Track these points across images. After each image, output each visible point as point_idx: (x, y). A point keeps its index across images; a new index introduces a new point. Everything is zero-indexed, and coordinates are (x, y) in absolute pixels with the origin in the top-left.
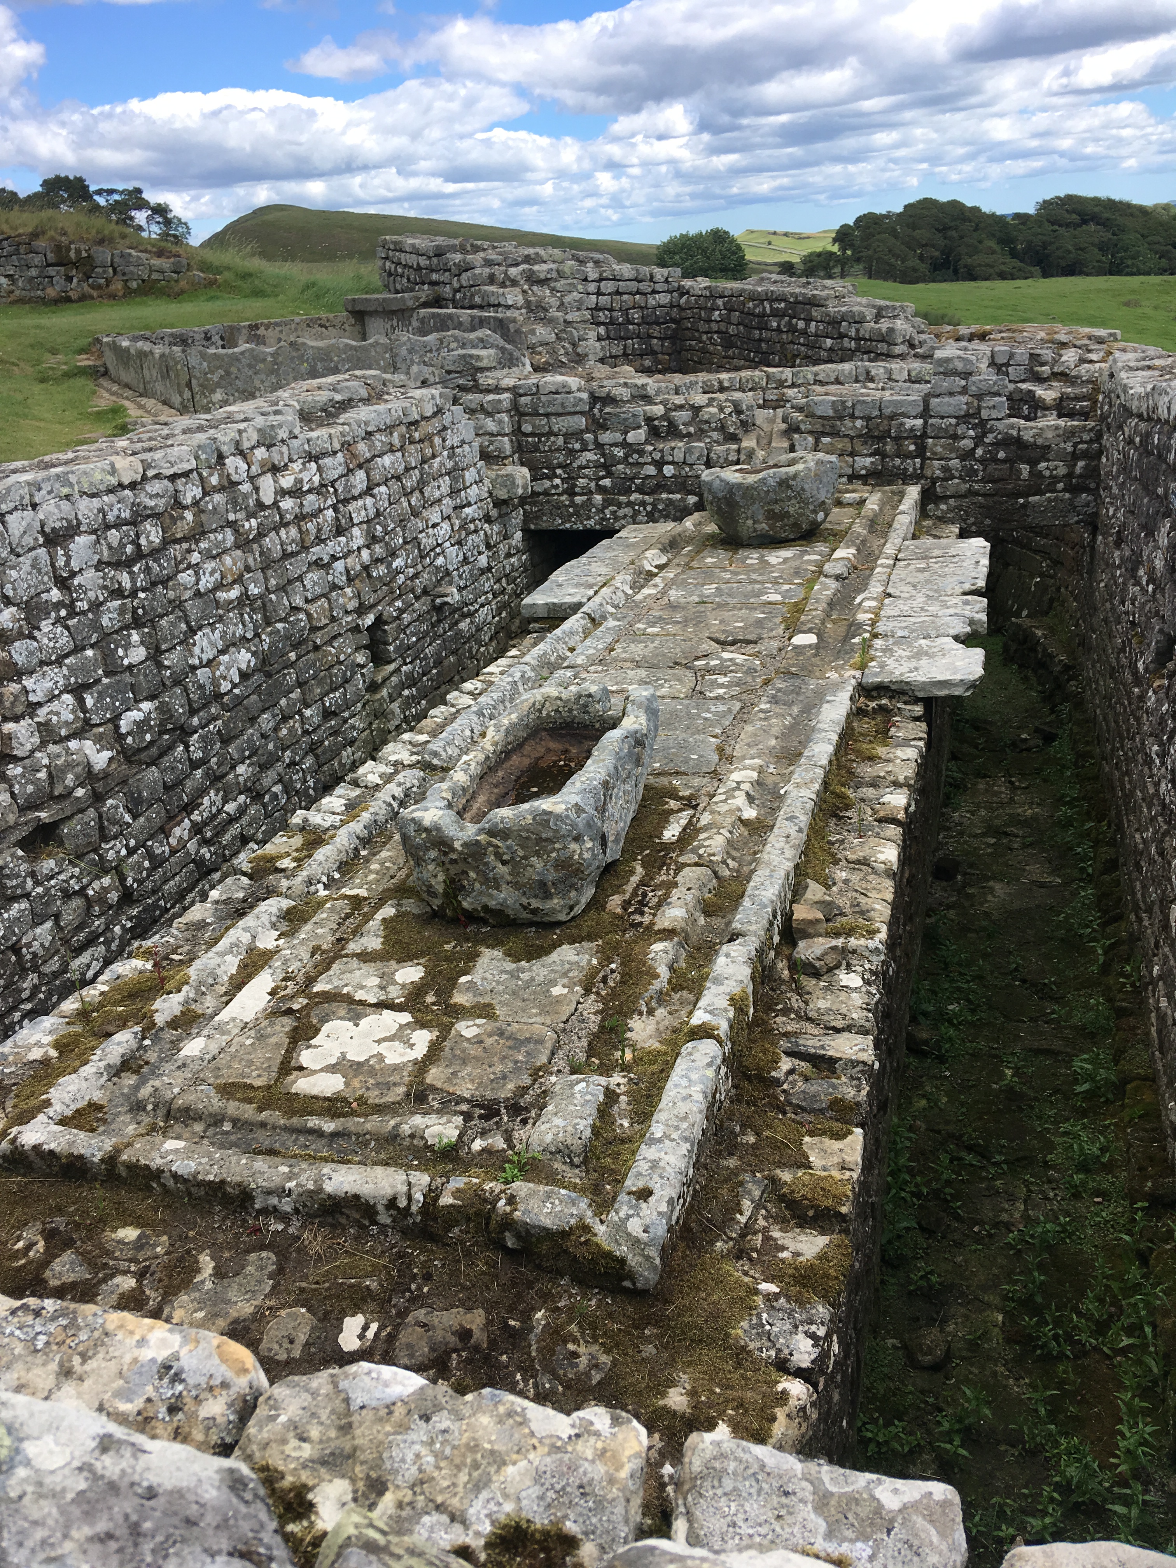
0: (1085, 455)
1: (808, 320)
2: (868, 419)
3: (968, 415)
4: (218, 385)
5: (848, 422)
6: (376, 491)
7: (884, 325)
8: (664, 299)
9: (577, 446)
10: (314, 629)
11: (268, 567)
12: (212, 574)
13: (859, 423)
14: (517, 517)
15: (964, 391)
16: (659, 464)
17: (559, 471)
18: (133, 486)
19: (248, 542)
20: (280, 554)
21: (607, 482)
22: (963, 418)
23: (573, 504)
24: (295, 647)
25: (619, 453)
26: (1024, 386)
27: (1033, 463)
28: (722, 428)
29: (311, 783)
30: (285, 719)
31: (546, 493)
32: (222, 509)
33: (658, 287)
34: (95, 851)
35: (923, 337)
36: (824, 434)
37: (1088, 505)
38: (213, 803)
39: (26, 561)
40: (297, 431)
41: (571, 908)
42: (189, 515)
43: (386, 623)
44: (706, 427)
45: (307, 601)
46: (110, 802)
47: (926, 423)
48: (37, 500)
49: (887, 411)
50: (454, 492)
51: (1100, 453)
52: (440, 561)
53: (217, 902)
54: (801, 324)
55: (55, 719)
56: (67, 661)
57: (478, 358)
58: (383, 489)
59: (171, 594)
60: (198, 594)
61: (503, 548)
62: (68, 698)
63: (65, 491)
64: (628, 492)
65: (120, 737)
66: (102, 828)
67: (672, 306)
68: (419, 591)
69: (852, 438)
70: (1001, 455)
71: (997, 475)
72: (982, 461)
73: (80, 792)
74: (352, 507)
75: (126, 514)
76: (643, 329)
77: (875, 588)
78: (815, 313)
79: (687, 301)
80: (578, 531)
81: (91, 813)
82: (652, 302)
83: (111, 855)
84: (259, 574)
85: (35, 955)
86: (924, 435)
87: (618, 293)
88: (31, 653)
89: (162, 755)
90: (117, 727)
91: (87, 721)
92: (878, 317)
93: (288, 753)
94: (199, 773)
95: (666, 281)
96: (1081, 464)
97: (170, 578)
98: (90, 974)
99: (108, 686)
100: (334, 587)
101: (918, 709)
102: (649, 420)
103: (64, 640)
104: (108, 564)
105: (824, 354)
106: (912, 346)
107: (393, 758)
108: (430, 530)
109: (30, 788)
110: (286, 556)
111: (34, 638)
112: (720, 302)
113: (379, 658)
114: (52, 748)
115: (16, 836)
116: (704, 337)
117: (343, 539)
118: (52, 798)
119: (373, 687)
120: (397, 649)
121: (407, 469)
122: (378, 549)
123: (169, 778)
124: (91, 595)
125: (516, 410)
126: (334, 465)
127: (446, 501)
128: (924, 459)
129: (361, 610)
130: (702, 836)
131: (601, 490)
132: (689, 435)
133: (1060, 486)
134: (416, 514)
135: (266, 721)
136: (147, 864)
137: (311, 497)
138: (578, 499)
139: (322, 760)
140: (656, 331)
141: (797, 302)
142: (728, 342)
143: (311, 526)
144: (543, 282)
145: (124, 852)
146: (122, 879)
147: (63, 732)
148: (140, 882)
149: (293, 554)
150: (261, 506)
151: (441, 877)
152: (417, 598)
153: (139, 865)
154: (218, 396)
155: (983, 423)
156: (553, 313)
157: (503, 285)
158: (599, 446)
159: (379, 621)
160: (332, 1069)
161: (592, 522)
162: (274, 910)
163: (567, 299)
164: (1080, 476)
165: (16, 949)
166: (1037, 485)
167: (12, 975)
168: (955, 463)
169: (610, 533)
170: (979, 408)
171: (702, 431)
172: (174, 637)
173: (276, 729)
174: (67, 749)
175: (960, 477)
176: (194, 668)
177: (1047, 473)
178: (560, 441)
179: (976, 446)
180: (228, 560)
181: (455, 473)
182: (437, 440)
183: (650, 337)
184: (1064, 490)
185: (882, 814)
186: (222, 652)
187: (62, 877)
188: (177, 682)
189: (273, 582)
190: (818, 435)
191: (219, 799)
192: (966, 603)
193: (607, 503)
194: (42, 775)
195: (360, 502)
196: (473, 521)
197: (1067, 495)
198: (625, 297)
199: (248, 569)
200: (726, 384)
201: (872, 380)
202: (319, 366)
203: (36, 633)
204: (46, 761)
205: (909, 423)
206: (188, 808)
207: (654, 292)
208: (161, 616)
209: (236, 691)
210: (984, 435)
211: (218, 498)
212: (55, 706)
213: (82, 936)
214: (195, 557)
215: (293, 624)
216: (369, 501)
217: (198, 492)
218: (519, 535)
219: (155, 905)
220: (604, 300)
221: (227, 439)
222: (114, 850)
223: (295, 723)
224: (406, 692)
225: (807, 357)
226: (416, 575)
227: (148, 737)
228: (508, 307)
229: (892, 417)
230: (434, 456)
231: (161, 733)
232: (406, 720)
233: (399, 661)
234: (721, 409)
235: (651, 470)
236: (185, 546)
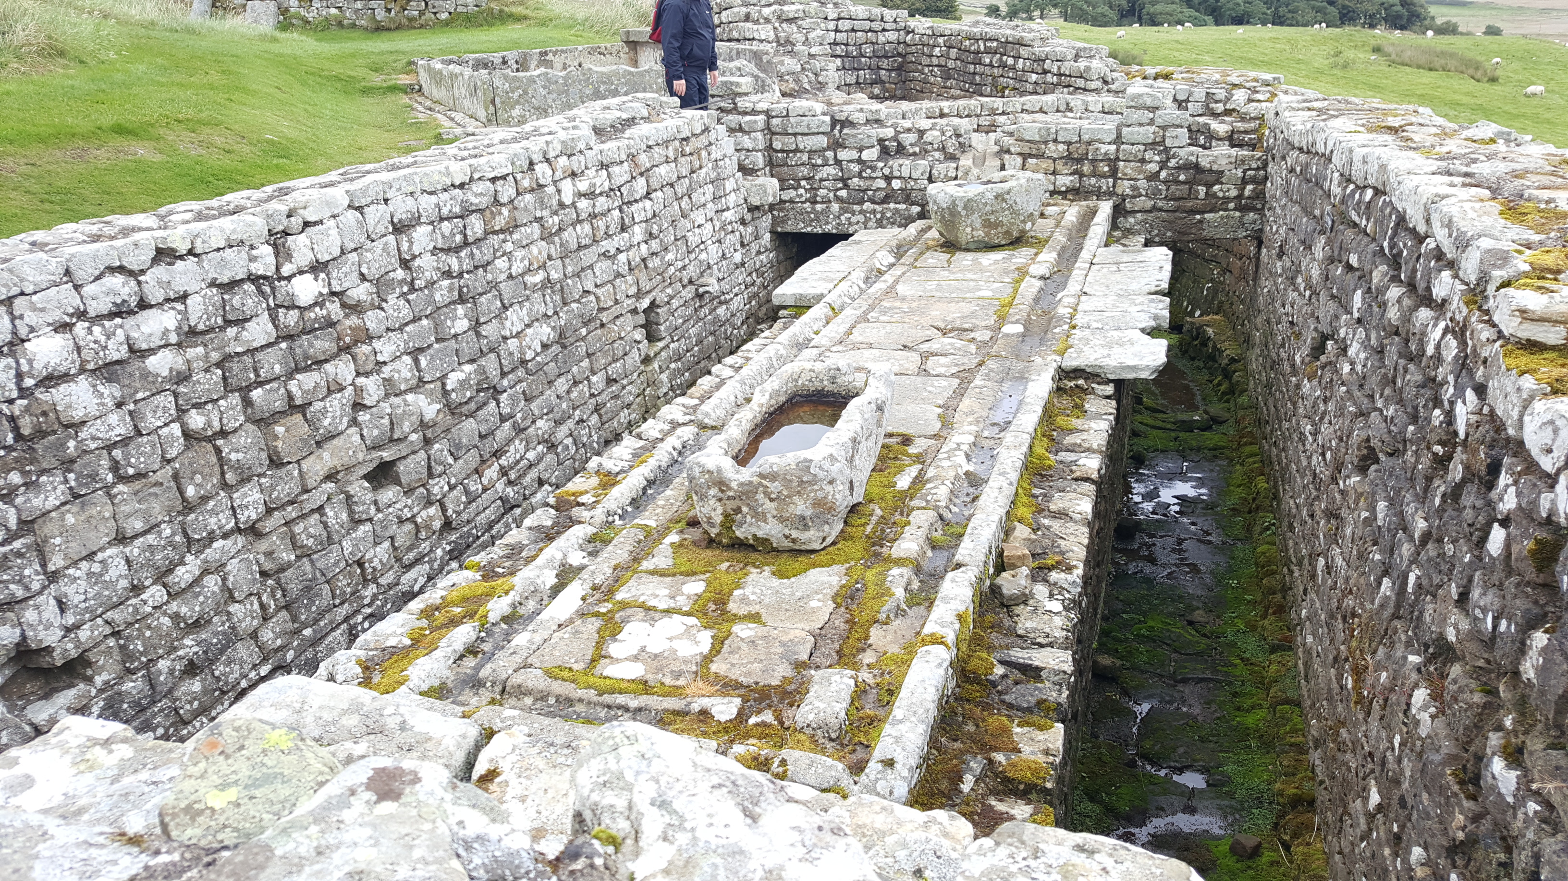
0: (1254, 180)
1: (1017, 58)
2: (1069, 144)
3: (1154, 143)
4: (518, 102)
5: (1051, 145)
6: (653, 196)
7: (1082, 64)
8: (892, 36)
9: (819, 162)
10: (601, 310)
11: (566, 257)
12: (522, 261)
13: (1062, 147)
14: (766, 222)
15: (1152, 122)
16: (888, 179)
17: (803, 183)
18: (462, 186)
19: (551, 235)
20: (576, 246)
21: (843, 193)
22: (1152, 145)
23: (814, 211)
24: (585, 324)
25: (855, 167)
26: (1201, 120)
27: (1209, 186)
28: (943, 149)
29: (595, 438)
30: (576, 383)
31: (791, 201)
32: (531, 207)
33: (888, 26)
34: (423, 485)
35: (1115, 75)
36: (1031, 156)
37: (1254, 222)
38: (517, 451)
39: (379, 244)
40: (592, 144)
41: (824, 539)
42: (505, 211)
43: (658, 306)
44: (929, 147)
45: (596, 286)
46: (437, 446)
47: (1118, 150)
48: (388, 196)
49: (1086, 137)
50: (716, 198)
51: (1266, 178)
52: (703, 256)
53: (530, 529)
54: (1010, 61)
55: (396, 375)
56: (407, 329)
57: (738, 85)
58: (659, 194)
59: (489, 277)
60: (510, 277)
61: (754, 247)
62: (407, 359)
63: (411, 189)
64: (861, 202)
65: (445, 393)
66: (429, 467)
67: (899, 43)
68: (685, 281)
69: (1055, 160)
70: (1182, 177)
71: (1178, 194)
72: (1165, 182)
73: (414, 437)
74: (634, 208)
75: (457, 210)
76: (874, 61)
77: (1073, 287)
78: (1024, 52)
79: (913, 39)
80: (817, 235)
81: (422, 454)
82: (882, 38)
83: (436, 490)
84: (559, 261)
85: (374, 569)
86: (1117, 159)
87: (853, 30)
88: (380, 321)
89: (478, 409)
90: (444, 385)
91: (420, 379)
92: (1077, 57)
93: (577, 412)
94: (507, 425)
95: (895, 21)
96: (1250, 187)
97: (488, 263)
98: (416, 588)
99: (438, 351)
100: (619, 275)
101: (1110, 389)
102: (881, 141)
103: (406, 313)
104: (442, 250)
105: (1030, 87)
106: (1106, 82)
107: (669, 417)
108: (697, 230)
109: (376, 432)
110: (580, 248)
111: (382, 309)
112: (941, 40)
113: (652, 337)
114: (396, 400)
115: (365, 470)
116: (926, 70)
117: (625, 235)
118: (391, 440)
119: (647, 360)
120: (667, 329)
121: (679, 178)
122: (655, 245)
123: (484, 429)
124: (427, 274)
125: (769, 130)
126: (621, 173)
127: (710, 205)
128: (1116, 179)
129: (639, 295)
130: (928, 486)
131: (838, 199)
132: (914, 154)
133: (1232, 205)
134: (684, 216)
135: (562, 385)
136: (464, 499)
137: (602, 199)
138: (819, 207)
139: (605, 419)
140: (884, 63)
141: (1007, 42)
142: (947, 74)
143: (601, 224)
144: (790, 21)
145: (446, 488)
146: (444, 510)
147: (403, 387)
148: (458, 513)
149: (586, 247)
150: (562, 205)
151: (720, 510)
152: (684, 287)
153: (458, 499)
154: (517, 112)
155: (1167, 150)
156: (799, 48)
157: (757, 22)
158: (838, 162)
159: (653, 305)
160: (636, 658)
161: (829, 227)
162: (581, 534)
163: (811, 36)
164: (1249, 198)
165: (360, 564)
166: (1214, 204)
167: (357, 584)
168: (1142, 184)
169: (846, 237)
170: (1164, 137)
171: (926, 151)
172: (490, 312)
173: (568, 392)
174: (405, 401)
175: (1147, 195)
176: (505, 338)
177: (1221, 194)
178: (805, 157)
179: (1161, 169)
180: (534, 250)
181: (717, 181)
182: (704, 154)
183: (879, 68)
184: (1235, 209)
185: (1078, 474)
186: (528, 326)
187: (398, 506)
188: (492, 350)
189: (570, 269)
190: (1025, 156)
191: (521, 447)
192: (1152, 301)
193: (843, 210)
194: (386, 421)
195: (641, 205)
196: (731, 223)
197: (1238, 214)
198: (859, 34)
199: (550, 258)
200: (946, 111)
201: (1071, 110)
202: (602, 88)
203: (384, 305)
204: (388, 411)
205: (1104, 148)
206: (497, 454)
207: (884, 30)
208: (481, 294)
209: (538, 359)
210: (1168, 159)
211: (528, 197)
212: (397, 364)
213: (411, 555)
214: (509, 247)
215: (585, 305)
216: (648, 203)
217: (512, 192)
218: (768, 236)
219: (469, 533)
220: (841, 37)
221: (537, 149)
222: (438, 487)
223: (584, 387)
224: (673, 366)
225: (1014, 89)
226: (684, 267)
227: (468, 394)
228: (762, 41)
229: (1089, 143)
230: (701, 167)
231: (478, 391)
232: (672, 388)
233: (668, 339)
234: (943, 133)
235: (882, 184)
236: (502, 236)
